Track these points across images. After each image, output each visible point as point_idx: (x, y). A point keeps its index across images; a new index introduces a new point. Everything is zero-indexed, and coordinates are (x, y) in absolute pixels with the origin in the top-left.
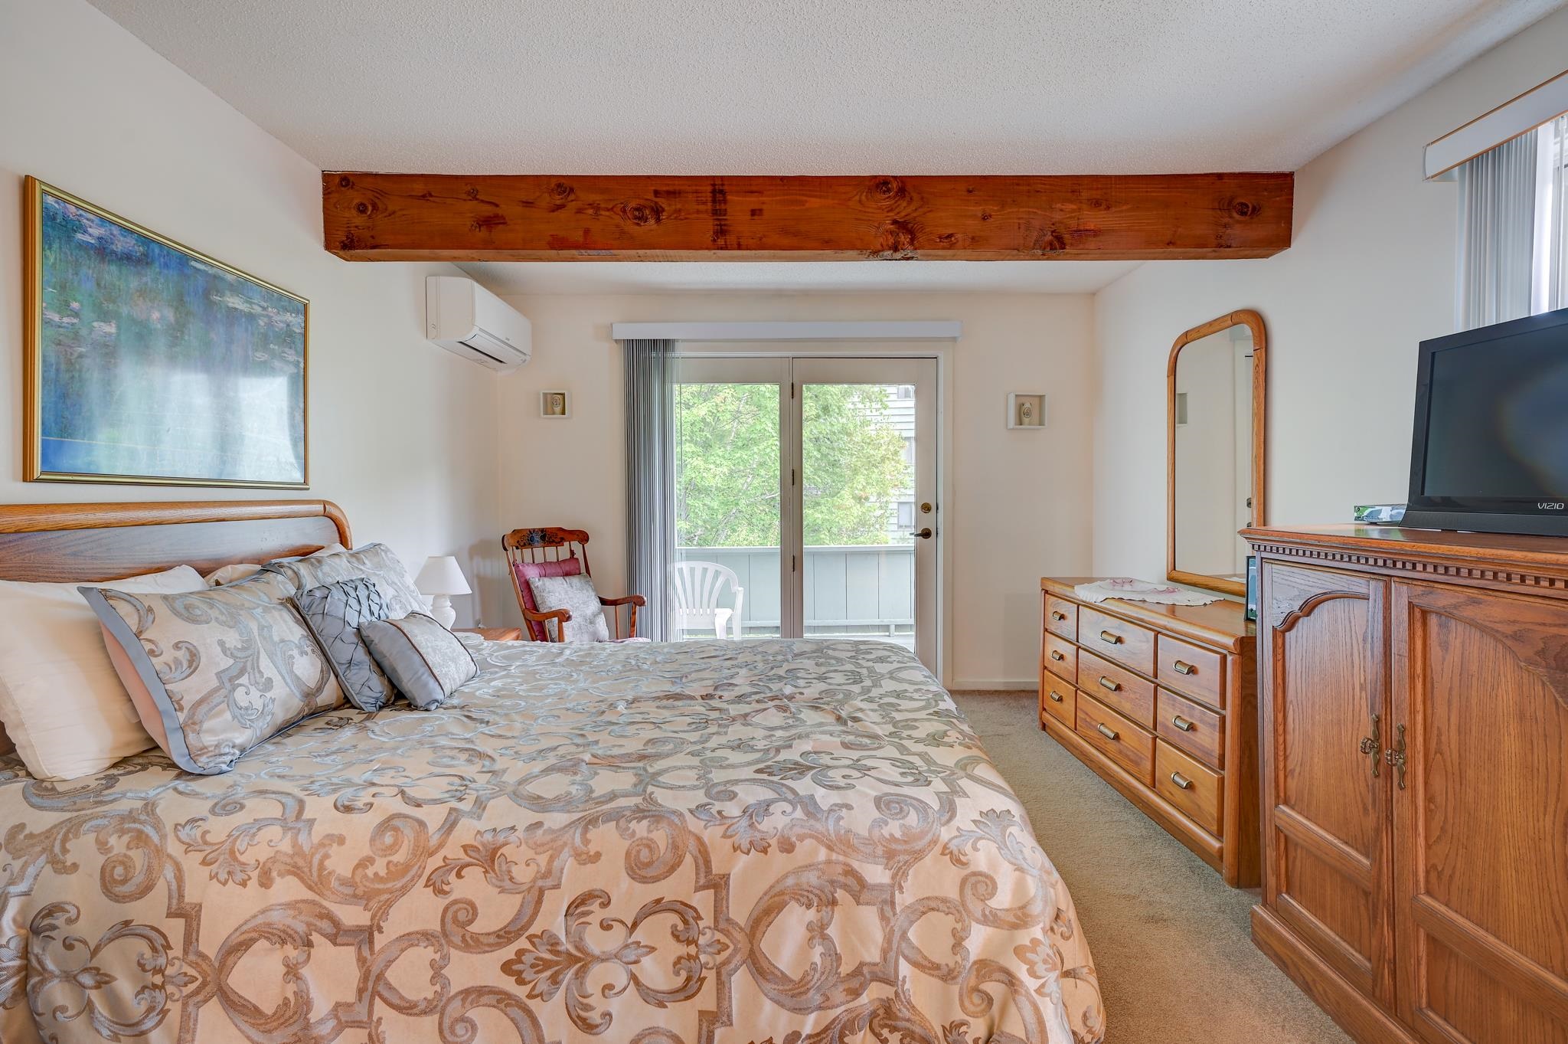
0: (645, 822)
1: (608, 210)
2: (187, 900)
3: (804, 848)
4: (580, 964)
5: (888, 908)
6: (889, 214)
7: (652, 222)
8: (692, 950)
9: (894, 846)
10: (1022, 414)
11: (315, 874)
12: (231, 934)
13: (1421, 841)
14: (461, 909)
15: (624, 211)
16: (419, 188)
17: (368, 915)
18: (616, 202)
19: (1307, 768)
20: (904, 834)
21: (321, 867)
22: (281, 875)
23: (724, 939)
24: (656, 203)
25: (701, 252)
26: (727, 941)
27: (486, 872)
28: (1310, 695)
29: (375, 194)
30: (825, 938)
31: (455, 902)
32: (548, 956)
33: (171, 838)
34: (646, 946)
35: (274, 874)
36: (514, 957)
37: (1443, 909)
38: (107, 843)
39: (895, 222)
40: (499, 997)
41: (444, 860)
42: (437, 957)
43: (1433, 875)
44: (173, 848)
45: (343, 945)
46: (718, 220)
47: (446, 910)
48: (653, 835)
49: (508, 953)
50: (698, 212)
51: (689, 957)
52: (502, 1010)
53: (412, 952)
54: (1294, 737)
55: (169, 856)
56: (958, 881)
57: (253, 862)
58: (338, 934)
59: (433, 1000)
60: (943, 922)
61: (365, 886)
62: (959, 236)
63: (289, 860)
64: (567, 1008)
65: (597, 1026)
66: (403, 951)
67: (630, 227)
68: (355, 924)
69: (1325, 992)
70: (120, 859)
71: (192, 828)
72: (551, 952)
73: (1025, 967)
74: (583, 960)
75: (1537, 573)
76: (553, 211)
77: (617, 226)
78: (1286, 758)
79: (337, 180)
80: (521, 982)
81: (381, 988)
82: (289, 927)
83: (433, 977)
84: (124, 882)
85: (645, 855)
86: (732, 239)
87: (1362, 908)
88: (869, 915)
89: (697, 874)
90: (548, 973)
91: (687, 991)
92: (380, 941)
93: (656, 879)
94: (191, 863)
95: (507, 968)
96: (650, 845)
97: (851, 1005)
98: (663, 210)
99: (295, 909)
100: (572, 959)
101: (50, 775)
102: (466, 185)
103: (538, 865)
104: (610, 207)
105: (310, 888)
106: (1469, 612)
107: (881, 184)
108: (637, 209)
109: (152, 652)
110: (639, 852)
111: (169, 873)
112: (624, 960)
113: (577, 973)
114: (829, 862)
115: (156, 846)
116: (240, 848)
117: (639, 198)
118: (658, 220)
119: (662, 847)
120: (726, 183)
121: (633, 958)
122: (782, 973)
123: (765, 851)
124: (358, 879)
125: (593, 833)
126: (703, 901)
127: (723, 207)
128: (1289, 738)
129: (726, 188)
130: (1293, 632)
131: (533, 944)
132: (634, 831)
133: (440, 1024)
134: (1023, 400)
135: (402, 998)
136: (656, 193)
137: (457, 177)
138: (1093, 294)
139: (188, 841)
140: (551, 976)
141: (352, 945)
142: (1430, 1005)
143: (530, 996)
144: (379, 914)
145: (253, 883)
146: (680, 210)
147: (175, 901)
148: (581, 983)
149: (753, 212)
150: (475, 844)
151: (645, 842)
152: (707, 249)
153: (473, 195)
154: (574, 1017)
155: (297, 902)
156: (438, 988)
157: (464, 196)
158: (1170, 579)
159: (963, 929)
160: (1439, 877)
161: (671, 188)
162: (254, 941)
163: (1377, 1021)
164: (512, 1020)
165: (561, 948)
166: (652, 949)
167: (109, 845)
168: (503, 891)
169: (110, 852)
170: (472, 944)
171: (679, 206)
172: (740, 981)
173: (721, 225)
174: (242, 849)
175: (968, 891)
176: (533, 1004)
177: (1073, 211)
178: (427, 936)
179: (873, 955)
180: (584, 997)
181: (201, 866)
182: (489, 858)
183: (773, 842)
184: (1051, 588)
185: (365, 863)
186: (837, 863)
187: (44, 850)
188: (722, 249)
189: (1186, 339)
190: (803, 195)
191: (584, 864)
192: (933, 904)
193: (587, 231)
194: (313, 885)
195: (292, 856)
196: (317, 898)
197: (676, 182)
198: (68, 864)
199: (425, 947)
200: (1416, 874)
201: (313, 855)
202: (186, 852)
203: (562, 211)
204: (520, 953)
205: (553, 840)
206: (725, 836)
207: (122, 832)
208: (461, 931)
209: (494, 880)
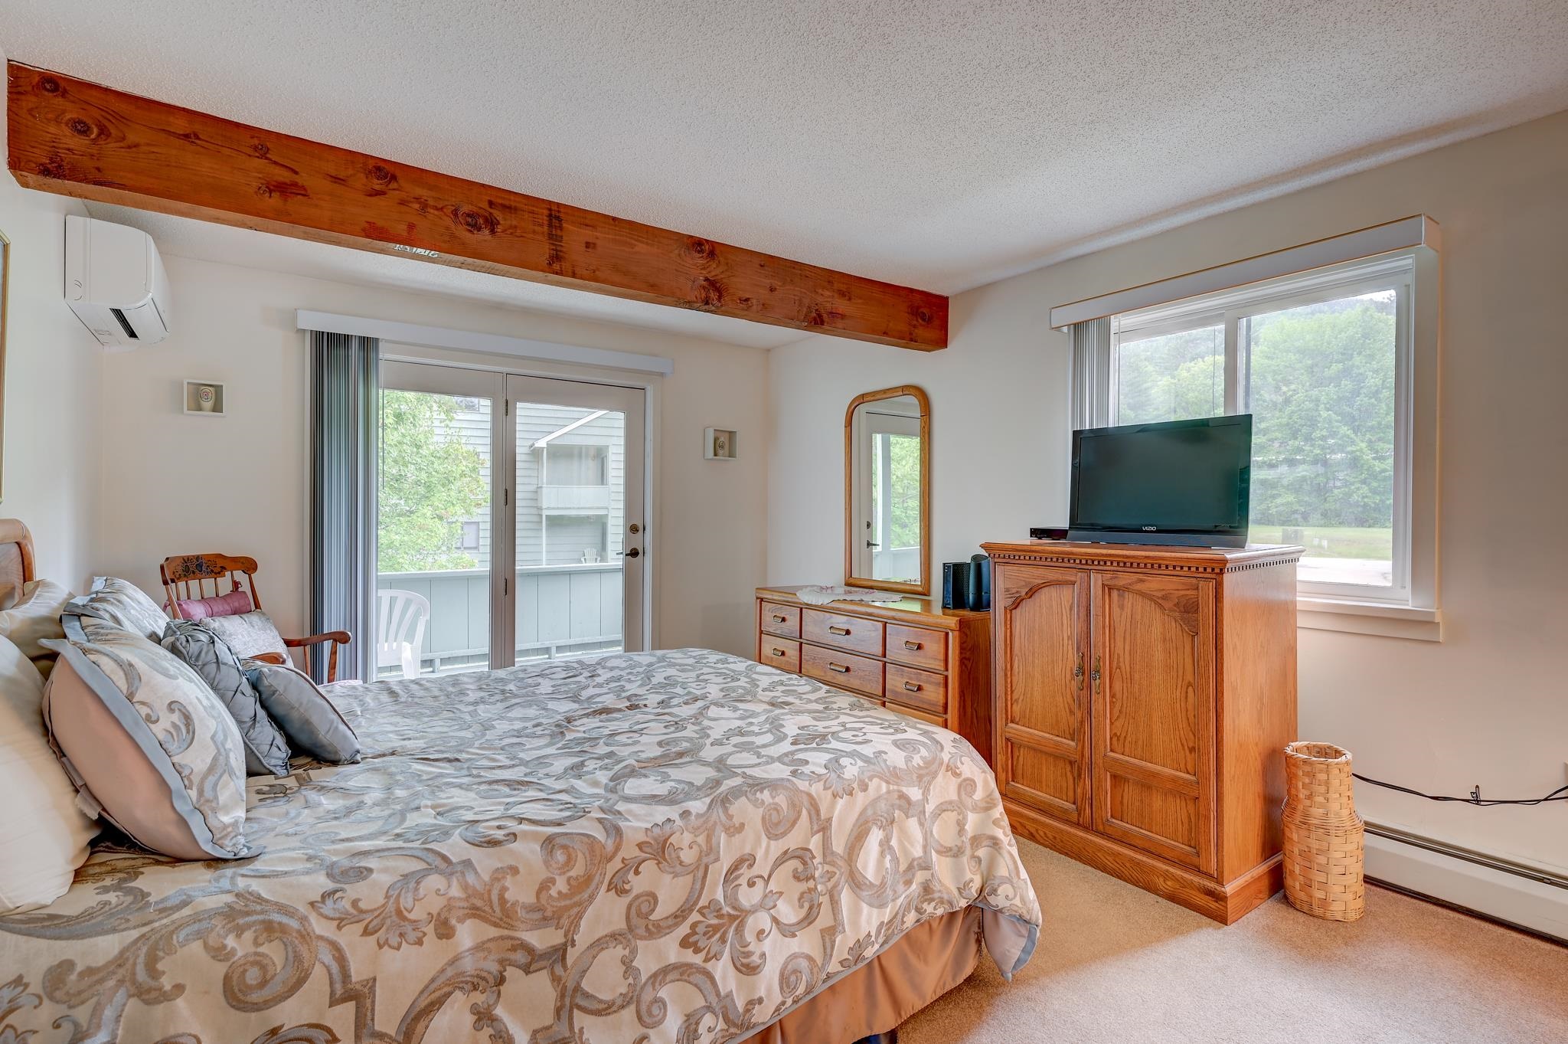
0: (766, 792)
1: (437, 209)
2: (354, 979)
3: (873, 785)
4: (737, 921)
5: (922, 817)
6: (703, 271)
7: (487, 232)
8: (811, 884)
9: (921, 772)
10: (717, 447)
11: (497, 909)
12: (416, 999)
13: (1108, 721)
14: (642, 902)
15: (455, 213)
16: (180, 125)
17: (561, 932)
18: (446, 203)
19: (1029, 696)
20: (925, 763)
21: (502, 900)
22: (461, 920)
23: (831, 869)
24: (491, 213)
25: (534, 272)
26: (835, 870)
27: (658, 864)
28: (1031, 648)
29: (104, 114)
30: (890, 848)
31: (637, 897)
32: (714, 921)
33: (313, 918)
34: (776, 893)
35: (453, 922)
36: (689, 931)
37: (1121, 757)
38: (224, 947)
39: (707, 279)
40: (681, 970)
41: (623, 862)
42: (626, 952)
43: (1115, 739)
44: (320, 927)
45: (536, 971)
46: (553, 244)
47: (629, 908)
48: (777, 800)
49: (684, 929)
50: (534, 232)
51: (810, 890)
52: (686, 981)
53: (604, 955)
54: (1019, 680)
55: (321, 938)
56: (956, 786)
57: (425, 916)
58: (533, 961)
59: (628, 992)
60: (951, 817)
61: (553, 907)
62: (754, 301)
63: (465, 905)
64: (734, 963)
65: (758, 966)
66: (594, 957)
67: (462, 232)
68: (549, 945)
69: (1045, 833)
70: (251, 959)
71: (335, 902)
72: (717, 917)
73: (1001, 831)
74: (740, 916)
75: (1174, 563)
76: (370, 195)
77: (447, 228)
78: (1012, 692)
79: (37, 79)
80: (697, 951)
81: (580, 1001)
82: (482, 970)
83: (625, 972)
84: (263, 983)
85: (775, 818)
86: (566, 265)
87: (1069, 774)
88: (913, 824)
89: (811, 823)
90: (718, 936)
91: (808, 919)
92: (572, 955)
93: (784, 834)
94: (349, 938)
95: (685, 943)
96: (776, 808)
97: (908, 892)
98: (498, 223)
99: (483, 950)
100: (732, 918)
101: (11, 906)
102: (252, 137)
103: (699, 846)
104: (440, 206)
105: (496, 925)
106: (1138, 587)
107: (697, 244)
108: (468, 215)
109: (148, 719)
110: (770, 815)
111: (327, 956)
112: (767, 907)
113: (736, 929)
114: (889, 792)
115: (299, 931)
116: (406, 905)
117: (472, 205)
118: (493, 232)
119: (784, 806)
120: (562, 210)
121: (772, 904)
122: (870, 882)
123: (851, 794)
124: (543, 902)
125: (733, 809)
126: (815, 843)
127: (559, 232)
128: (1015, 679)
129: (561, 215)
130: (1018, 610)
131: (703, 915)
132: (762, 800)
133: (638, 1012)
134: (718, 434)
135: (601, 1001)
136: (491, 203)
137: (238, 125)
138: (768, 350)
139: (337, 915)
140: (720, 938)
141: (545, 968)
142: (1112, 816)
143: (707, 960)
144: (572, 928)
145: (430, 939)
146: (516, 227)
147: (338, 987)
148: (741, 936)
149: (588, 245)
150: (648, 840)
151: (772, 806)
152: (542, 271)
153: (262, 152)
154: (739, 966)
155: (483, 943)
156: (631, 980)
157: (250, 151)
158: (848, 584)
159: (964, 818)
160: (1118, 740)
161: (507, 203)
162: (448, 995)
163: (1081, 838)
164: (696, 985)
165: (724, 912)
166: (781, 893)
167: (229, 949)
168: (676, 875)
169: (234, 955)
170: (653, 929)
171: (514, 223)
172: (845, 897)
173: (556, 250)
174: (409, 906)
175: (963, 793)
176: (709, 966)
177: (829, 297)
178: (615, 937)
179: (917, 852)
180: (745, 947)
181: (364, 938)
182: (659, 849)
183: (855, 785)
184: (767, 595)
185: (544, 886)
186: (894, 791)
187: (121, 982)
188: (557, 273)
189: (862, 399)
190: (631, 238)
191: (733, 836)
192: (944, 807)
193: (411, 227)
194: (498, 921)
195: (467, 899)
196: (506, 932)
197: (512, 198)
198: (168, 987)
199: (615, 947)
200: (1105, 741)
201: (489, 891)
202: (339, 928)
203: (382, 197)
204: (694, 926)
205: (705, 822)
206: (825, 789)
207: (239, 931)
208: (643, 922)
209: (667, 869)
